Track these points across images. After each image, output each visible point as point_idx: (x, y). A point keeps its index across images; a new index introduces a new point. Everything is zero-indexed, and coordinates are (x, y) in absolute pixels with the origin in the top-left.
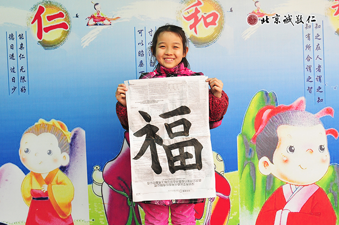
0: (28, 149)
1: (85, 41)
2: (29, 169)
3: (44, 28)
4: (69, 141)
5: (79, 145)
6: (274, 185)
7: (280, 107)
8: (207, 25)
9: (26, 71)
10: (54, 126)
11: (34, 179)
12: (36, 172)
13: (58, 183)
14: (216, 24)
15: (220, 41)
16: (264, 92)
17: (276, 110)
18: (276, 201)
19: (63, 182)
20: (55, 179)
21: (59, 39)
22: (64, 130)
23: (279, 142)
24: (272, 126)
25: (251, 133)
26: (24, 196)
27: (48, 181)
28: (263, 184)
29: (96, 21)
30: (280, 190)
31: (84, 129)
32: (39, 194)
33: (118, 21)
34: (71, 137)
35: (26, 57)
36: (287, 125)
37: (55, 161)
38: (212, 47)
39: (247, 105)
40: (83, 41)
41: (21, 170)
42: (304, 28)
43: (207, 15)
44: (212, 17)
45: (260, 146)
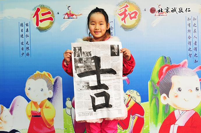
0: (30, 88)
1: (62, 27)
2: (30, 99)
3: (40, 20)
4: (53, 84)
5: (58, 86)
6: (169, 110)
7: (173, 65)
8: (131, 18)
9: (30, 44)
10: (45, 75)
11: (33, 105)
12: (34, 101)
13: (46, 108)
14: (136, 18)
15: (138, 27)
16: (164, 57)
17: (171, 67)
18: (171, 119)
19: (50, 107)
20: (45, 105)
21: (48, 26)
22: (50, 77)
23: (172, 86)
24: (168, 76)
25: (157, 80)
26: (27, 114)
27: (41, 106)
28: (163, 109)
29: (69, 16)
30: (173, 113)
31: (61, 77)
32: (36, 113)
33: (81, 16)
34: (54, 81)
35: (29, 36)
36: (177, 76)
37: (45, 95)
38: (134, 30)
39: (154, 64)
40: (61, 27)
41: (26, 100)
42: (187, 20)
43: (131, 12)
44: (134, 14)
45: (161, 88)
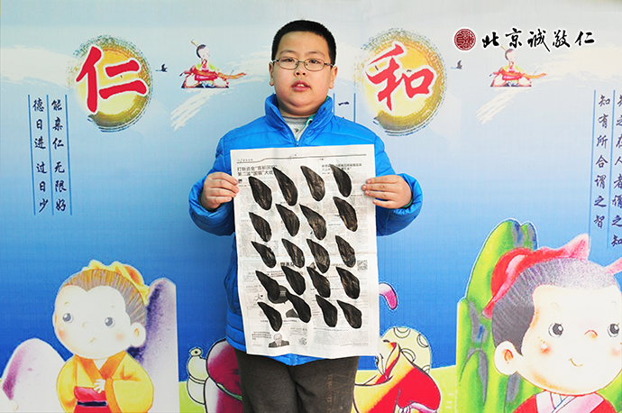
0: (69, 314)
1: (178, 117)
2: (72, 351)
3: (100, 91)
4: (146, 302)
5: (164, 311)
6: (520, 393)
7: (541, 252)
8: (411, 92)
9: (66, 171)
10: (118, 273)
11: (80, 368)
12: (85, 357)
13: (124, 378)
14: (428, 92)
15: (434, 124)
16: (513, 224)
17: (534, 257)
19: (134, 376)
20: (119, 370)
21: (129, 112)
22: (137, 281)
23: (534, 317)
24: (524, 286)
25: (485, 297)
26: (62, 398)
27: (106, 373)
28: (501, 390)
29: (199, 80)
30: (532, 403)
31: (174, 282)
32: (89, 395)
34: (150, 295)
35: (66, 145)
36: (553, 286)
37: (120, 337)
38: (419, 135)
39: (478, 246)
40: (174, 117)
41: (56, 352)
42: (597, 103)
43: (413, 73)
44: (423, 78)
45: (499, 322)
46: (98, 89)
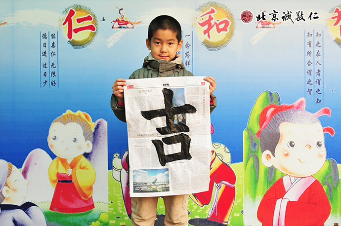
0: (55, 137)
1: (110, 42)
2: (56, 155)
3: (74, 30)
4: (93, 131)
5: (101, 135)
6: (275, 176)
7: (282, 106)
8: (219, 31)
9: (57, 67)
10: (80, 116)
11: (60, 163)
12: (62, 158)
13: (81, 168)
14: (227, 30)
15: (230, 45)
16: (269, 93)
17: (279, 109)
18: (277, 190)
19: (86, 167)
20: (79, 164)
21: (87, 40)
22: (89, 120)
23: (280, 138)
24: (275, 123)
25: (256, 128)
26: (50, 178)
27: (73, 166)
28: (265, 175)
29: (120, 25)
30: (281, 181)
31: (106, 120)
32: (64, 177)
33: (140, 25)
34: (95, 127)
35: (57, 55)
36: (289, 123)
37: (80, 148)
38: (223, 50)
39: (252, 103)
40: (108, 41)
41: (48, 155)
42: (306, 36)
43: (219, 22)
44: (224, 24)
45: (263, 141)
46: (73, 29)
